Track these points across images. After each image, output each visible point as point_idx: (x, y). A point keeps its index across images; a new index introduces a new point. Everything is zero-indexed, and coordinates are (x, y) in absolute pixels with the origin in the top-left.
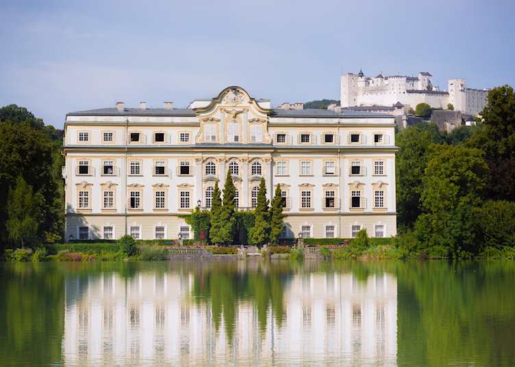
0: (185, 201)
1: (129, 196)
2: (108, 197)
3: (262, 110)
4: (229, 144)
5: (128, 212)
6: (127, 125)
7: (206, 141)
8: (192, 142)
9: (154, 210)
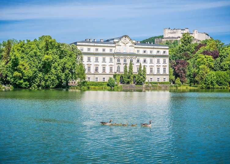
0: (111, 70)
1: (95, 68)
2: (89, 68)
3: (133, 43)
4: (124, 53)
5: (95, 73)
6: (94, 46)
7: (117, 52)
8: (113, 52)
9: (102, 73)
